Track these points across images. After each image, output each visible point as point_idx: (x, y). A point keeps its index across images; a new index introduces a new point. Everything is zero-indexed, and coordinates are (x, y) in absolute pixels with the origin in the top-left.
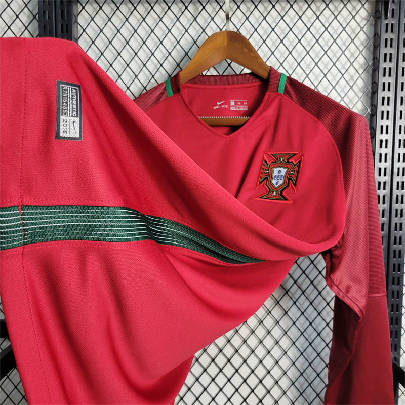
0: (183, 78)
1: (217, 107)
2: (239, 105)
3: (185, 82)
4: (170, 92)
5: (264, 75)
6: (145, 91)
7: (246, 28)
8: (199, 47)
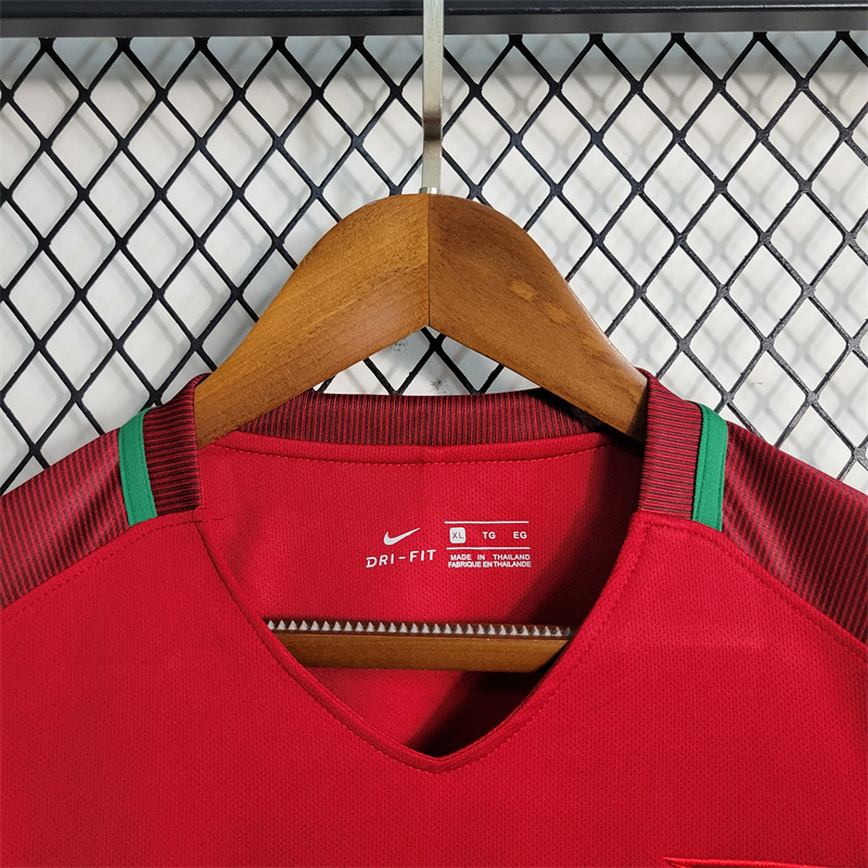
0: (211, 417)
1: (383, 560)
2: (489, 542)
3: (232, 427)
4: (139, 502)
5: (620, 413)
6: (33, 469)
7: (510, 185)
8: (293, 264)
